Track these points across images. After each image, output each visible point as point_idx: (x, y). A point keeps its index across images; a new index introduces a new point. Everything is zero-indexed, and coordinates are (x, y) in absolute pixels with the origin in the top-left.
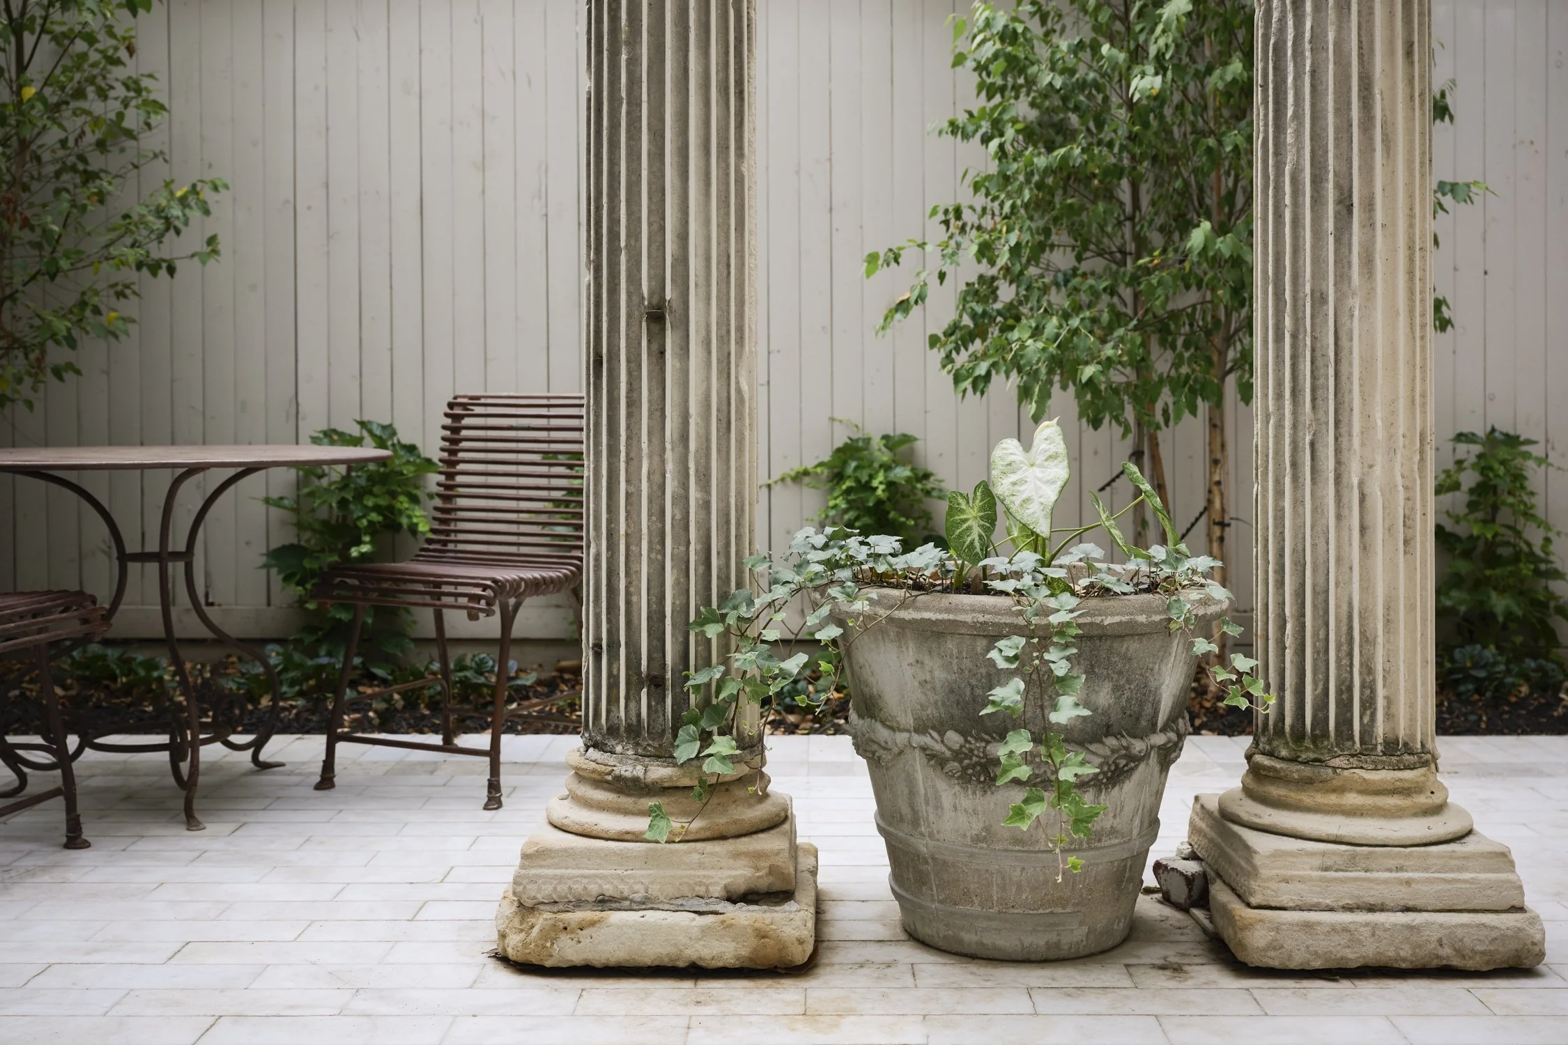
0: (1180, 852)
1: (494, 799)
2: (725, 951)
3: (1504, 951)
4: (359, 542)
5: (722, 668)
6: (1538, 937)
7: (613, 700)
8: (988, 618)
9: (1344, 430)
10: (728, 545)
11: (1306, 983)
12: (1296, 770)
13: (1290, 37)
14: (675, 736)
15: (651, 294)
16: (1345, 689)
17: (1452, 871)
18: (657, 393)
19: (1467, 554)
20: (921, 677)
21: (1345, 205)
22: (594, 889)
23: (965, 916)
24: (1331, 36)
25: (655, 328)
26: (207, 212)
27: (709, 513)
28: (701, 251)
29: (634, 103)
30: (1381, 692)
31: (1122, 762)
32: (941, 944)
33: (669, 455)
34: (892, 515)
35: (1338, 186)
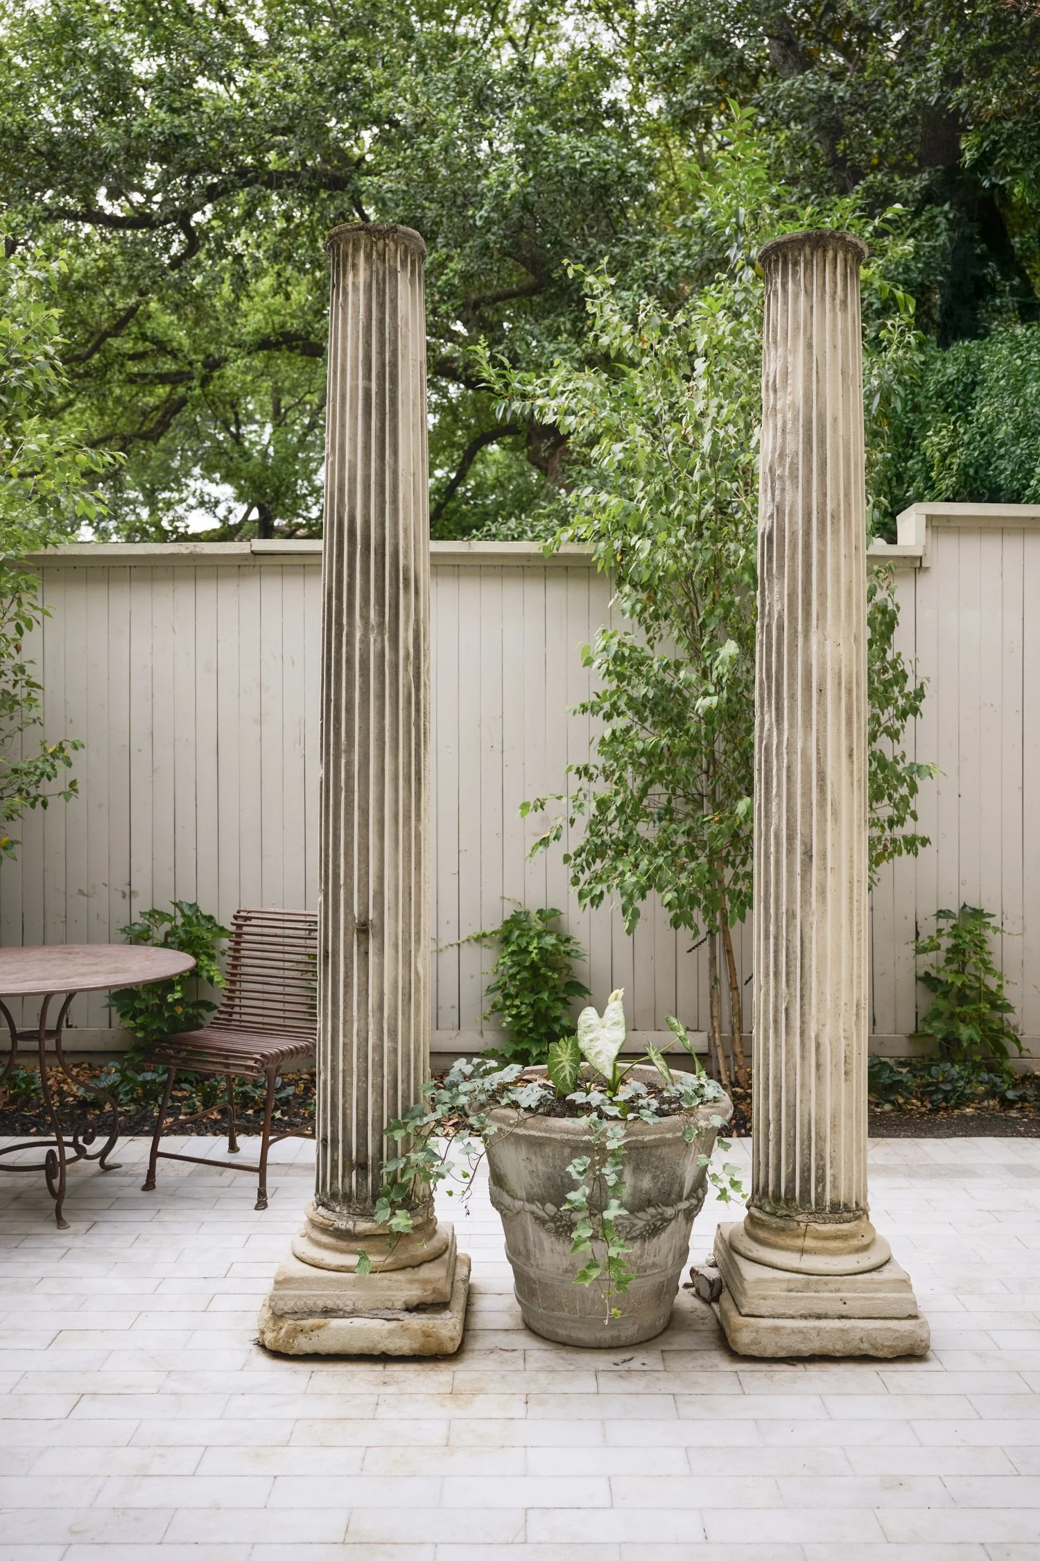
0: (707, 1261)
1: (262, 1204)
2: (403, 1345)
3: (903, 1346)
4: (173, 991)
5: (404, 1160)
6: (925, 1336)
7: (334, 1176)
8: (570, 1137)
9: (806, 1001)
10: (409, 1075)
11: (775, 1367)
12: (775, 1222)
13: (775, 743)
14: (374, 1203)
15: (360, 915)
16: (806, 1169)
17: (871, 1292)
18: (363, 979)
19: (945, 995)
20: (530, 1168)
21: (808, 854)
22: (321, 1304)
23: (559, 1319)
24: (799, 746)
25: (363, 936)
26: (70, 765)
27: (396, 1056)
28: (392, 885)
29: (350, 791)
30: (829, 1172)
31: (659, 1223)
32: (545, 1334)
33: (371, 1020)
34: (543, 970)
35: (804, 843)
